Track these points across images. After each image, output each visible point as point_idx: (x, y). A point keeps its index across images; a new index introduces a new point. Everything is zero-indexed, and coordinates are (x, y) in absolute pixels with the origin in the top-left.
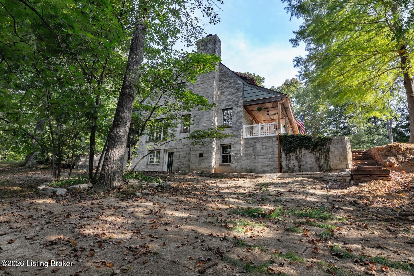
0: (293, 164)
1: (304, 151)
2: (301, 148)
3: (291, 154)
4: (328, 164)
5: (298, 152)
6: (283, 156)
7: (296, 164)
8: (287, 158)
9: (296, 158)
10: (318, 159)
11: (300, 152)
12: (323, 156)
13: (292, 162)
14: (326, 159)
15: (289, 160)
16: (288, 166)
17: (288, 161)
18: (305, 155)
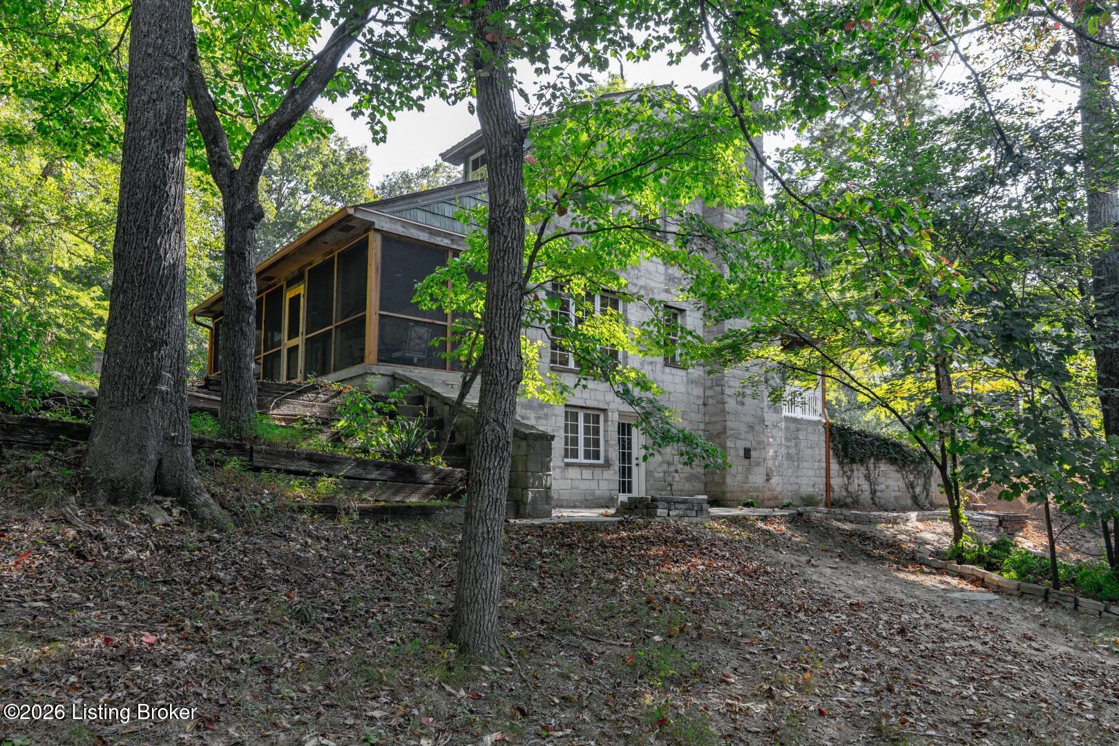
0: (859, 485)
1: (884, 467)
2: (878, 460)
3: (855, 467)
4: (927, 495)
5: (871, 466)
6: (834, 466)
7: (866, 486)
8: (844, 472)
9: (867, 477)
10: (911, 486)
11: (875, 467)
12: (921, 481)
13: (856, 482)
14: (925, 487)
15: (849, 478)
16: (847, 489)
17: (846, 479)
18: (885, 474)
